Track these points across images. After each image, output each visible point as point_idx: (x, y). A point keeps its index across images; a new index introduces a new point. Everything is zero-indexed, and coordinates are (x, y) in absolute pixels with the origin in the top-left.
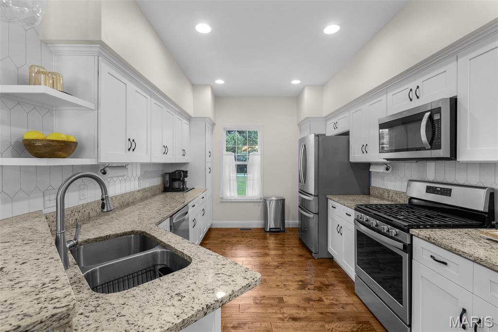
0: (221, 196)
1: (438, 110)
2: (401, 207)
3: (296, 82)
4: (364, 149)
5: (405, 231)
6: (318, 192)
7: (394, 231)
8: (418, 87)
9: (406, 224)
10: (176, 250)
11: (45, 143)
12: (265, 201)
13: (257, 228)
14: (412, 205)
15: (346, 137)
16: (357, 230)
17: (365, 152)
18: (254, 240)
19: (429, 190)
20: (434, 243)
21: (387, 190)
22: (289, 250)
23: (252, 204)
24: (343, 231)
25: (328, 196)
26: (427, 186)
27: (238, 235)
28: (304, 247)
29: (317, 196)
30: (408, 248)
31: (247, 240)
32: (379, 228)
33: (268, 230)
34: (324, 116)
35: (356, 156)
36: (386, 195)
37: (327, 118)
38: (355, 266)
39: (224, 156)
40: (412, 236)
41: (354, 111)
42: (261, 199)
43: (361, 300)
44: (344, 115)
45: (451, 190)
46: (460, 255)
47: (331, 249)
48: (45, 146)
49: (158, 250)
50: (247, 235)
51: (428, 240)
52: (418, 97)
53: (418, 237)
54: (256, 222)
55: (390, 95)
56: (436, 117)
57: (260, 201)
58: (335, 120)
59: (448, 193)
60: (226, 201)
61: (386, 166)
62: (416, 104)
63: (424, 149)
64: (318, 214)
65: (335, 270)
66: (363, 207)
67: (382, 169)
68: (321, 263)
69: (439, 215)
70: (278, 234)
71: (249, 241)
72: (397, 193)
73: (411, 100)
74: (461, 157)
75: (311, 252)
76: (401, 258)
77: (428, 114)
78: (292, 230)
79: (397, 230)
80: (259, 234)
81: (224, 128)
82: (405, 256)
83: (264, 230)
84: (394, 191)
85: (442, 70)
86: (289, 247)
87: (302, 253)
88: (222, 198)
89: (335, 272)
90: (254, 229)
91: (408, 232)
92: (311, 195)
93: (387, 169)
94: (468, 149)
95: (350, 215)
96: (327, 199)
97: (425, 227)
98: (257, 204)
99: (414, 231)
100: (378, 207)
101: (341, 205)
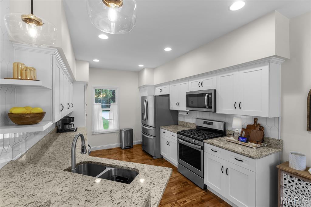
0: (92, 131)
1: (211, 94)
2: (194, 130)
3: (141, 66)
4: (178, 104)
5: (201, 141)
6: (156, 126)
7: (197, 142)
8: (202, 82)
9: (202, 139)
10: (122, 167)
11: (32, 116)
12: (121, 131)
13: (116, 148)
14: (199, 129)
15: (168, 97)
16: (179, 143)
17: (178, 105)
18: (118, 155)
19: (205, 123)
20: (213, 145)
21: (186, 122)
22: (140, 157)
23: (113, 134)
24: (170, 144)
25: (161, 127)
26: (204, 121)
27: (107, 154)
28: (147, 154)
29: (155, 127)
30: (203, 148)
31: (113, 156)
32: (190, 141)
33: (123, 148)
34: (154, 84)
35: (173, 107)
36: (186, 125)
37: (156, 86)
38: (178, 158)
39: (94, 105)
40: (204, 143)
41: (172, 85)
42: (118, 130)
43: (181, 174)
44: (166, 86)
45: (212, 123)
46: (221, 148)
47: (162, 153)
48: (32, 117)
49: (108, 169)
50: (112, 153)
51: (211, 144)
52: (202, 86)
53: (207, 143)
54: (116, 144)
55: (190, 82)
56: (210, 96)
57: (117, 131)
58: (161, 88)
59: (211, 124)
60: (96, 133)
61: (187, 112)
62: (201, 89)
63: (205, 107)
64: (155, 136)
65: (166, 163)
66: (181, 132)
67: (185, 114)
68: (158, 161)
69: (209, 133)
70: (130, 149)
71: (115, 156)
72: (191, 124)
73: (199, 86)
74: (218, 112)
75: (152, 156)
76: (200, 152)
77: (207, 94)
78: (137, 146)
79: (195, 140)
80: (118, 151)
81: (94, 88)
82: (202, 151)
83: (121, 148)
84: (190, 123)
85: (211, 78)
86: (139, 156)
87: (147, 158)
88: (93, 132)
89: (166, 164)
90: (115, 148)
91: (203, 142)
92: (152, 127)
93: (187, 114)
94: (220, 109)
95: (174, 136)
96: (160, 128)
97: (207, 139)
98: (116, 134)
99: (204, 141)
100: (187, 131)
101: (169, 132)
